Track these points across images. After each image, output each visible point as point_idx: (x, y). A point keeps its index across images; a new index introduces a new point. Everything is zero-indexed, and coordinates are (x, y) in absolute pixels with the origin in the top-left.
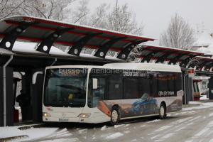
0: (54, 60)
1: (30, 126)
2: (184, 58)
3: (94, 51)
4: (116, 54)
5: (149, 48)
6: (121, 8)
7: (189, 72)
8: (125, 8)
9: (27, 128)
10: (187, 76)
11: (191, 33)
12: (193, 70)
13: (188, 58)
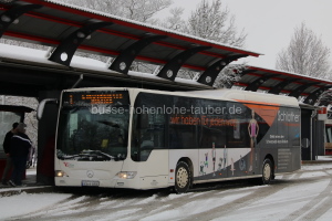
0: (79, 77)
1: (19, 189)
2: (311, 89)
3: (157, 68)
4: (197, 75)
5: (253, 71)
6: (210, 5)
7: (319, 112)
8: (217, 5)
9: (12, 193)
10: (316, 117)
11: (324, 54)
12: (325, 109)
13: (317, 91)
